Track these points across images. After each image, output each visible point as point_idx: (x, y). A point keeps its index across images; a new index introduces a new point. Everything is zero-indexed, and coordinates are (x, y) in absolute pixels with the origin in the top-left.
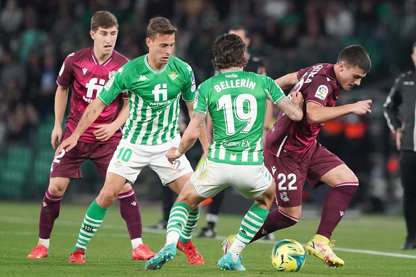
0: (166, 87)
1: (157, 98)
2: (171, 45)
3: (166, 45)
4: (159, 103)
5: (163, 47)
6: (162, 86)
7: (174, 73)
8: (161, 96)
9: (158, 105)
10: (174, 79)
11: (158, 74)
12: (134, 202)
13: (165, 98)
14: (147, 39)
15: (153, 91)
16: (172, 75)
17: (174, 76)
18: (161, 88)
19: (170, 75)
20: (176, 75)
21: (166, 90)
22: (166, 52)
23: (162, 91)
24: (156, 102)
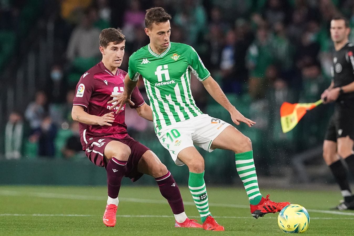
0: (167, 68)
1: (160, 79)
2: (168, 32)
3: (163, 33)
4: (163, 83)
5: (160, 34)
6: (163, 67)
7: (176, 54)
8: (163, 76)
9: (163, 85)
10: (176, 59)
11: (160, 57)
12: (173, 184)
13: (168, 78)
14: (146, 29)
15: (155, 72)
16: (174, 57)
17: (175, 57)
18: (163, 69)
19: (173, 57)
20: (178, 56)
21: (168, 70)
22: (165, 39)
23: (163, 72)
24: (160, 82)
